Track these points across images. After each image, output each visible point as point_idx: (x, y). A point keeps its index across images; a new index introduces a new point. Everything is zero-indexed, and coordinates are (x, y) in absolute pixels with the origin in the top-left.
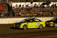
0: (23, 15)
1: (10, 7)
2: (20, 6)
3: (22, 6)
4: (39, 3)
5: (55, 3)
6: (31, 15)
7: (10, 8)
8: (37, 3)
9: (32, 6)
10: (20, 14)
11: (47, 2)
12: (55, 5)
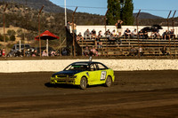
0: (99, 54)
1: (71, 35)
2: (94, 32)
3: (97, 34)
4: (136, 27)
5: (171, 28)
6: (118, 53)
7: (71, 37)
8: (132, 28)
9: (120, 33)
10: (94, 51)
11: (155, 26)
12: (172, 32)
